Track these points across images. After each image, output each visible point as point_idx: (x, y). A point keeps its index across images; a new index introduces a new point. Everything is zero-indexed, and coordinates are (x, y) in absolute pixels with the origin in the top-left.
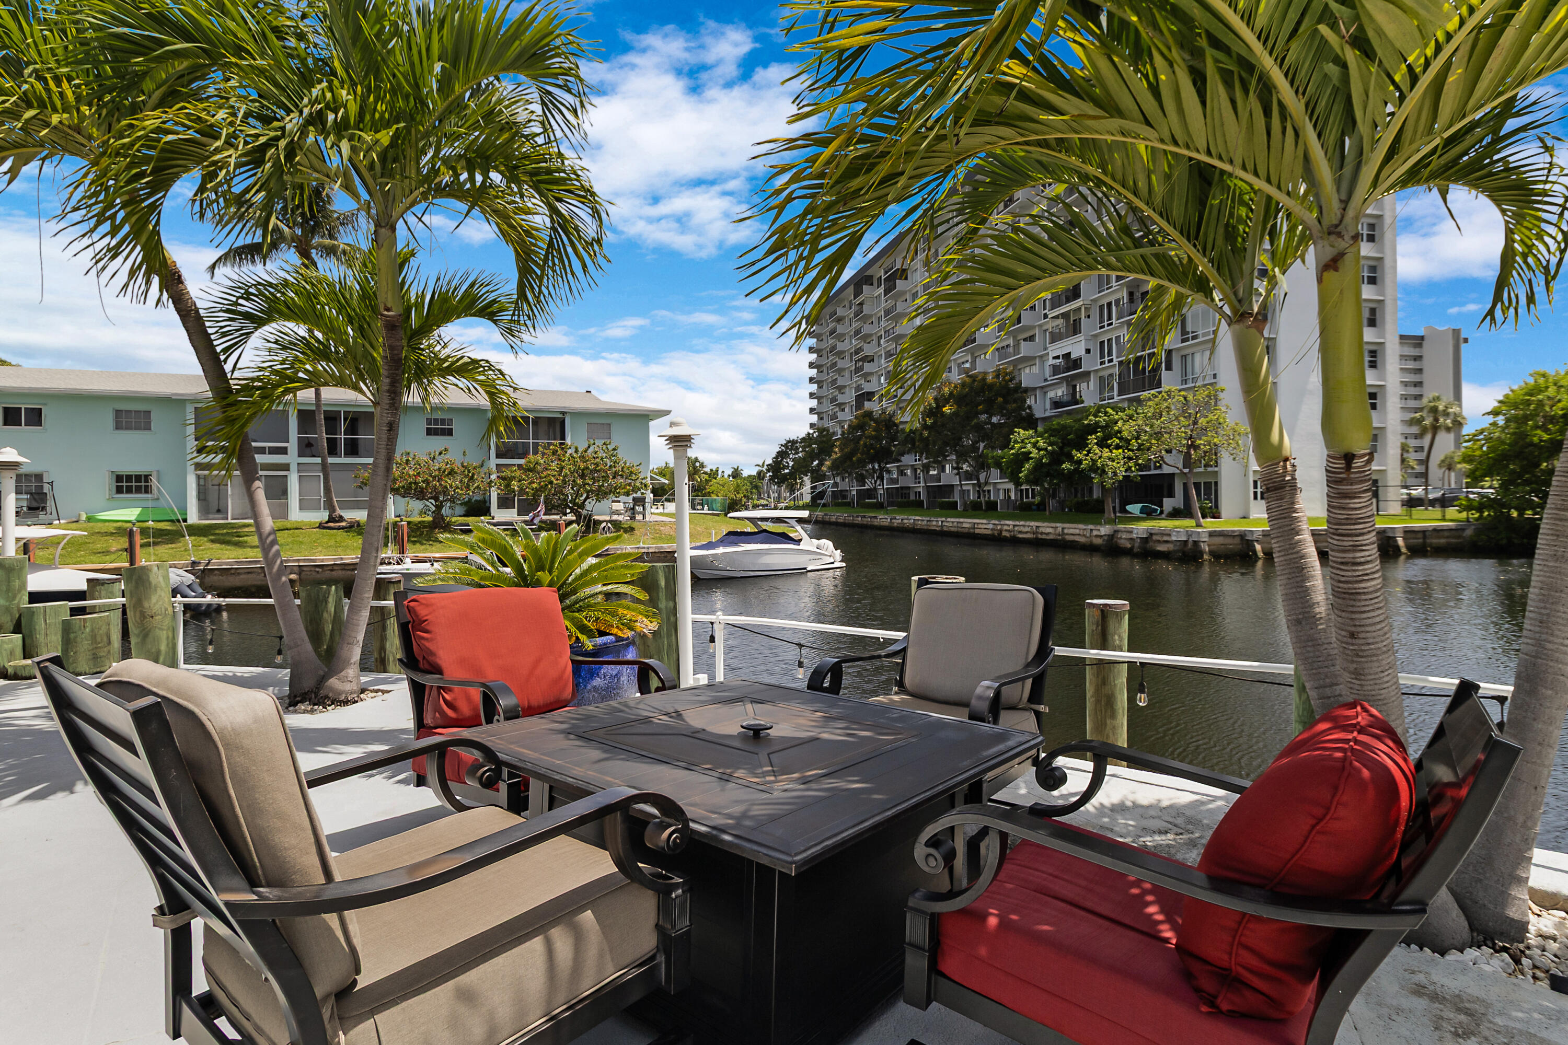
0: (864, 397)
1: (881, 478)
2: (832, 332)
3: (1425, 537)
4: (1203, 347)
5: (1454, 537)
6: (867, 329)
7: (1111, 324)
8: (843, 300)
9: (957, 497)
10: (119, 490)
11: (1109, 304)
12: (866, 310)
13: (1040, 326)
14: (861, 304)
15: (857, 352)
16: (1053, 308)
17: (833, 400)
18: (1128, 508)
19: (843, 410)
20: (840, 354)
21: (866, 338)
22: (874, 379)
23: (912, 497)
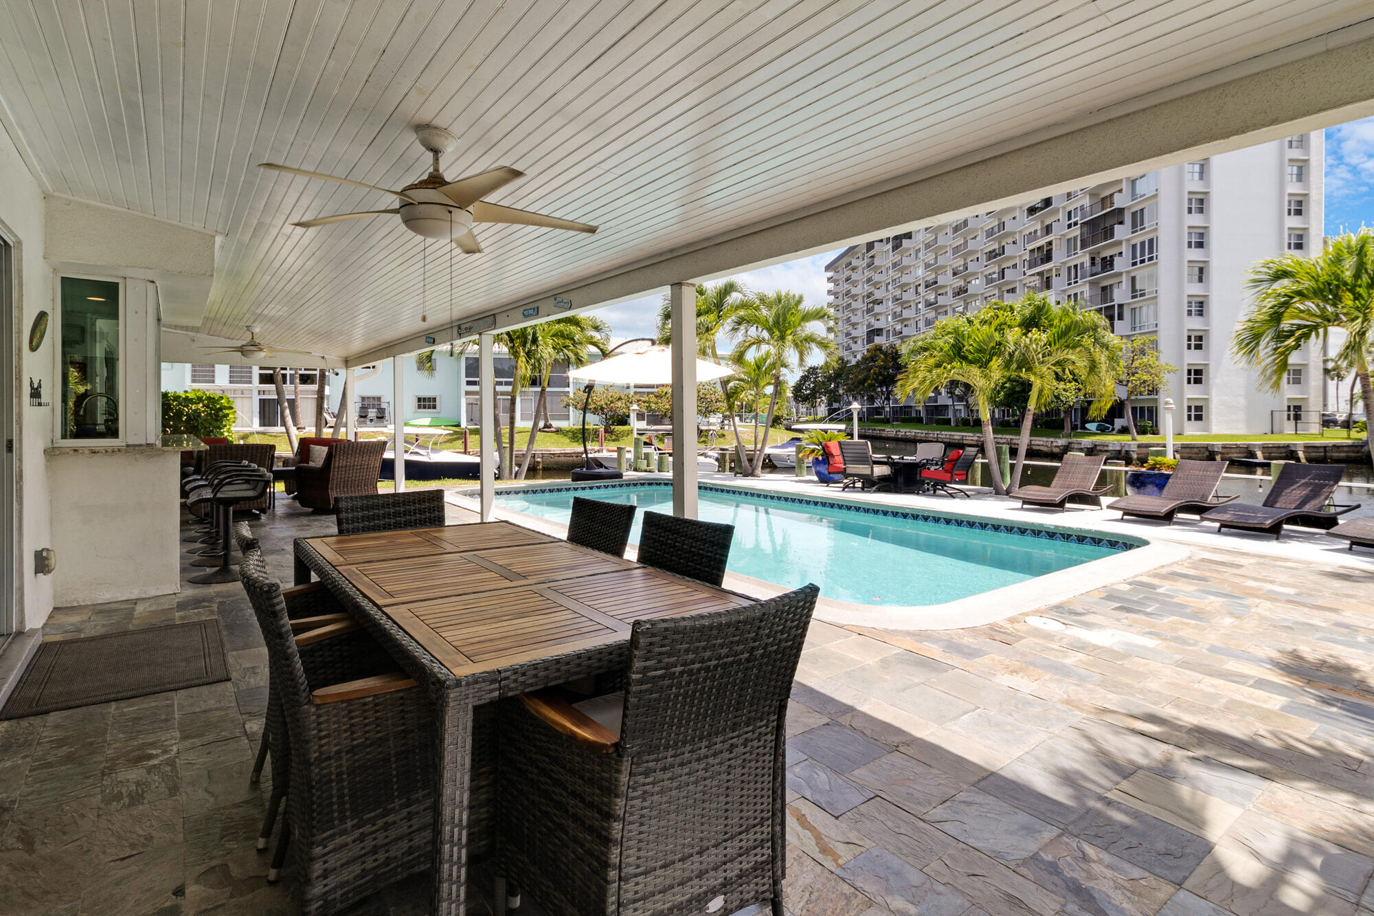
0: (873, 333)
1: (888, 399)
2: (848, 279)
3: (1325, 452)
4: (1149, 302)
5: (1353, 452)
6: (877, 278)
7: (1076, 282)
8: (857, 253)
9: (951, 415)
10: (419, 407)
11: (1076, 266)
12: (877, 262)
13: (1020, 281)
14: (873, 257)
15: (868, 297)
16: (1030, 268)
17: (848, 334)
18: (1087, 426)
19: (856, 342)
20: (854, 297)
21: (877, 285)
22: (882, 318)
23: (914, 415)
